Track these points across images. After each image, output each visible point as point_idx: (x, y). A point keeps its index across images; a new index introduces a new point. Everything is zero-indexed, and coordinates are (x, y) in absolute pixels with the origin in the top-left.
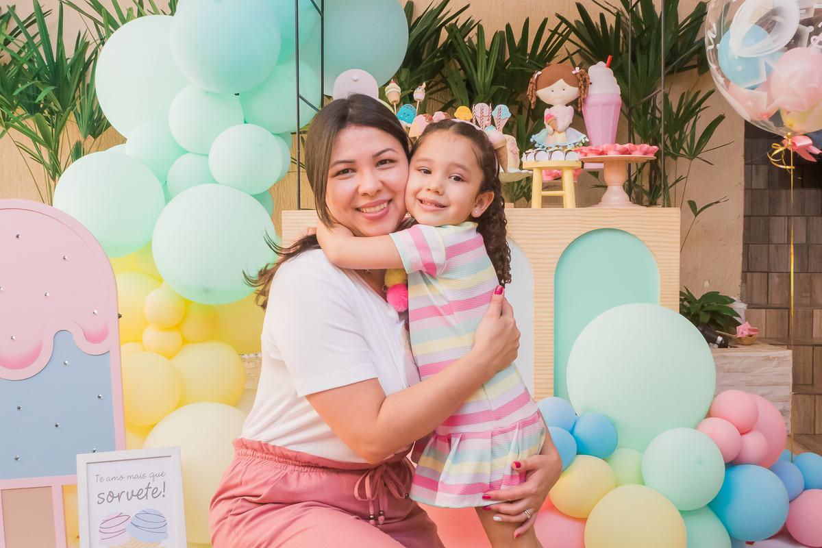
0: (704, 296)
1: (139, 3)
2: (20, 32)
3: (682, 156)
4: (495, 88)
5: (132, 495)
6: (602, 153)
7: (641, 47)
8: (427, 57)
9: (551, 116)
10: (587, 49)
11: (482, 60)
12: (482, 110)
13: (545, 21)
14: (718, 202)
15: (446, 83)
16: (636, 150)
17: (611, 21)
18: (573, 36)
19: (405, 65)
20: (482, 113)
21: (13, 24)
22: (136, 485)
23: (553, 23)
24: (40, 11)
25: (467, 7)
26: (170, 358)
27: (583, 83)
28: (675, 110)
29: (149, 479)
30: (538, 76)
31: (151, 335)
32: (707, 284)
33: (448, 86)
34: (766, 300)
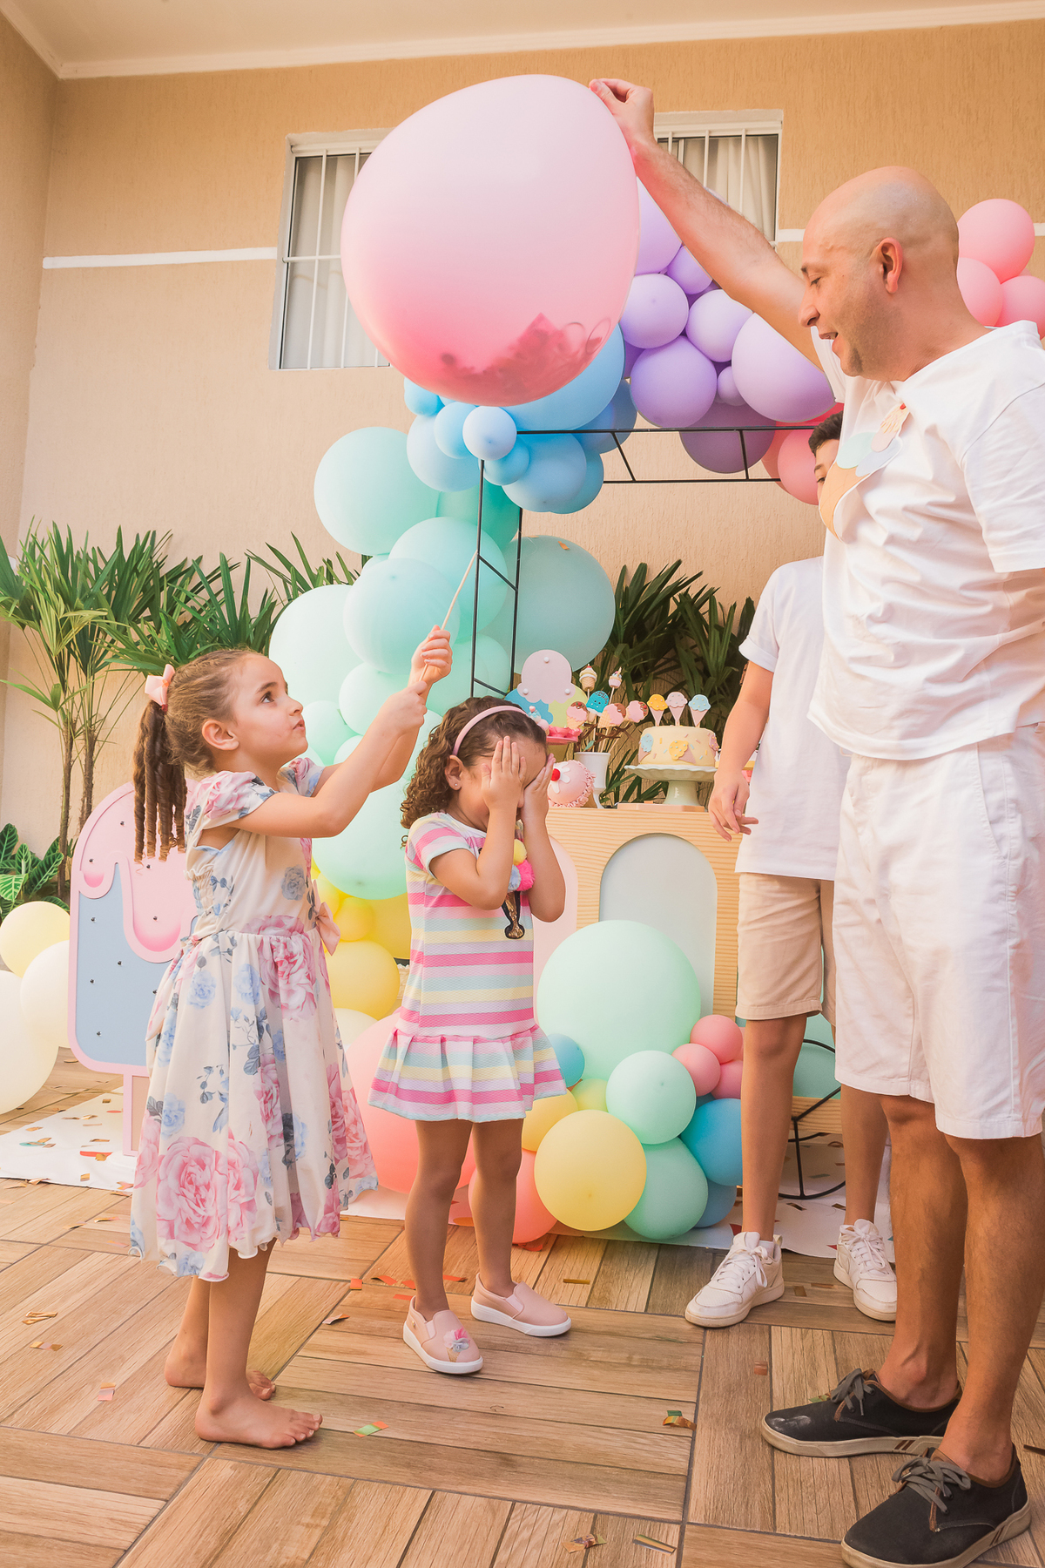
1: (329, 562)
2: (203, 587)
12: (677, 700)
15: (678, 662)
20: (677, 703)
21: (197, 579)
24: (226, 565)
25: (700, 574)
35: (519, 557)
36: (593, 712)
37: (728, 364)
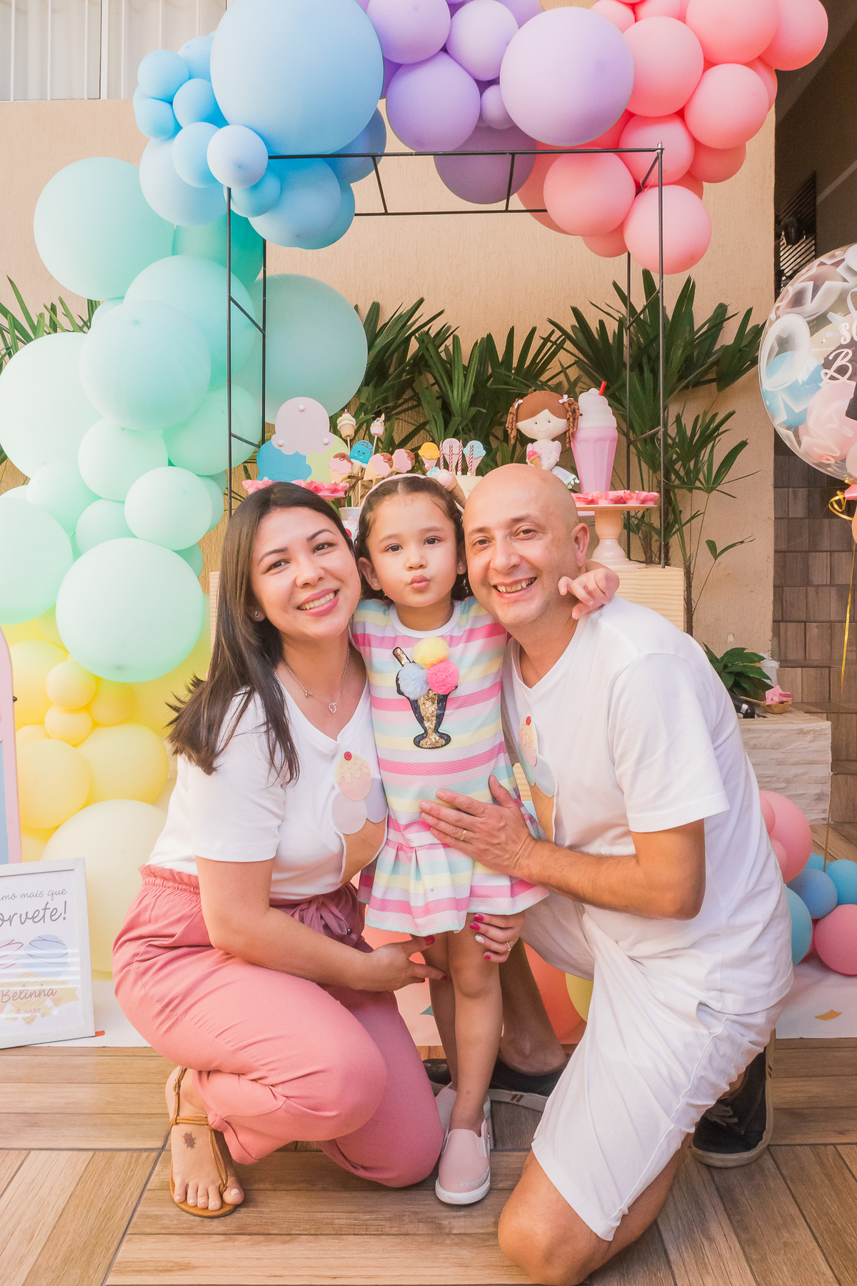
0: (727, 654)
1: (51, 309)
3: (699, 488)
4: (474, 410)
5: (27, 917)
6: (592, 502)
7: (649, 358)
8: (394, 371)
9: (534, 453)
10: (585, 360)
11: (458, 376)
12: (451, 447)
13: (534, 330)
14: (742, 542)
15: (419, 400)
16: (632, 498)
17: (612, 327)
18: (568, 345)
19: (366, 382)
20: (451, 450)
22: (32, 906)
23: (544, 330)
25: (443, 311)
26: (75, 746)
27: (572, 414)
28: (689, 433)
29: (47, 898)
30: (519, 405)
31: (55, 718)
32: (731, 638)
33: (419, 404)
34: (803, 655)
35: (264, 296)
36: (357, 463)
37: (495, 82)
